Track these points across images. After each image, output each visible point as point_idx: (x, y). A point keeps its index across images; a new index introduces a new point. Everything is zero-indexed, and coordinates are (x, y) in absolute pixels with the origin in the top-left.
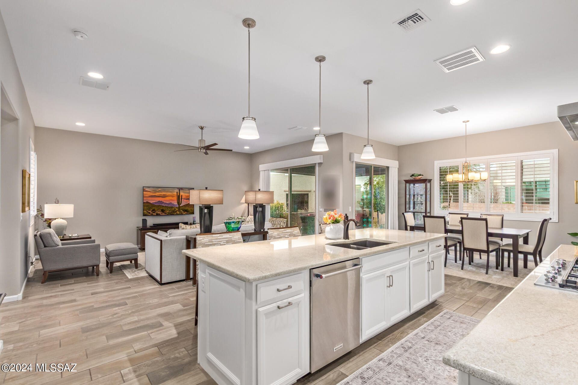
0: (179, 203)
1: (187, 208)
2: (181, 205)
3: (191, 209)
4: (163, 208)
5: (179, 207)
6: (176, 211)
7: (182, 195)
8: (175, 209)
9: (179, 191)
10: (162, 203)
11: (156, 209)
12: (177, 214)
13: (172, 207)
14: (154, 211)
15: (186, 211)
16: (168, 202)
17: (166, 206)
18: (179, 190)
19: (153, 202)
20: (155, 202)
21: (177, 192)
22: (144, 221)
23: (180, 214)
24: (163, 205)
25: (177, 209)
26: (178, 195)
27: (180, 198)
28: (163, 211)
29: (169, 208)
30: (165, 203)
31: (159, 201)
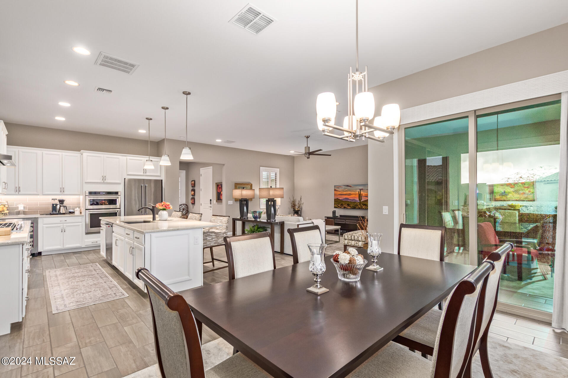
0: (360, 200)
1: (364, 204)
2: (361, 201)
3: (367, 204)
4: (348, 203)
5: (360, 202)
7: (362, 194)
8: (357, 204)
11: (343, 203)
13: (355, 202)
14: (342, 205)
16: (352, 199)
17: (351, 202)
18: (360, 190)
20: (343, 198)
22: (334, 212)
24: (348, 201)
25: (359, 204)
26: (359, 193)
27: (361, 196)
28: (348, 205)
29: (353, 203)
30: (350, 200)
31: (346, 198)
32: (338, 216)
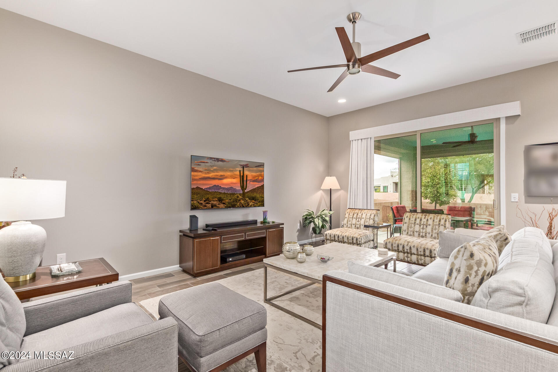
0: (243, 188)
1: (255, 195)
2: (246, 191)
3: (261, 195)
4: (220, 196)
5: (244, 194)
6: (239, 200)
7: (247, 176)
8: (238, 197)
9: (241, 169)
10: (219, 189)
11: (210, 198)
13: (233, 194)
14: (207, 200)
15: (253, 199)
16: (227, 187)
17: (224, 193)
18: (243, 167)
19: (207, 187)
21: (240, 171)
24: (220, 191)
25: (240, 197)
26: (242, 174)
27: (245, 179)
28: (220, 200)
29: (229, 196)
30: (224, 188)
31: (215, 185)
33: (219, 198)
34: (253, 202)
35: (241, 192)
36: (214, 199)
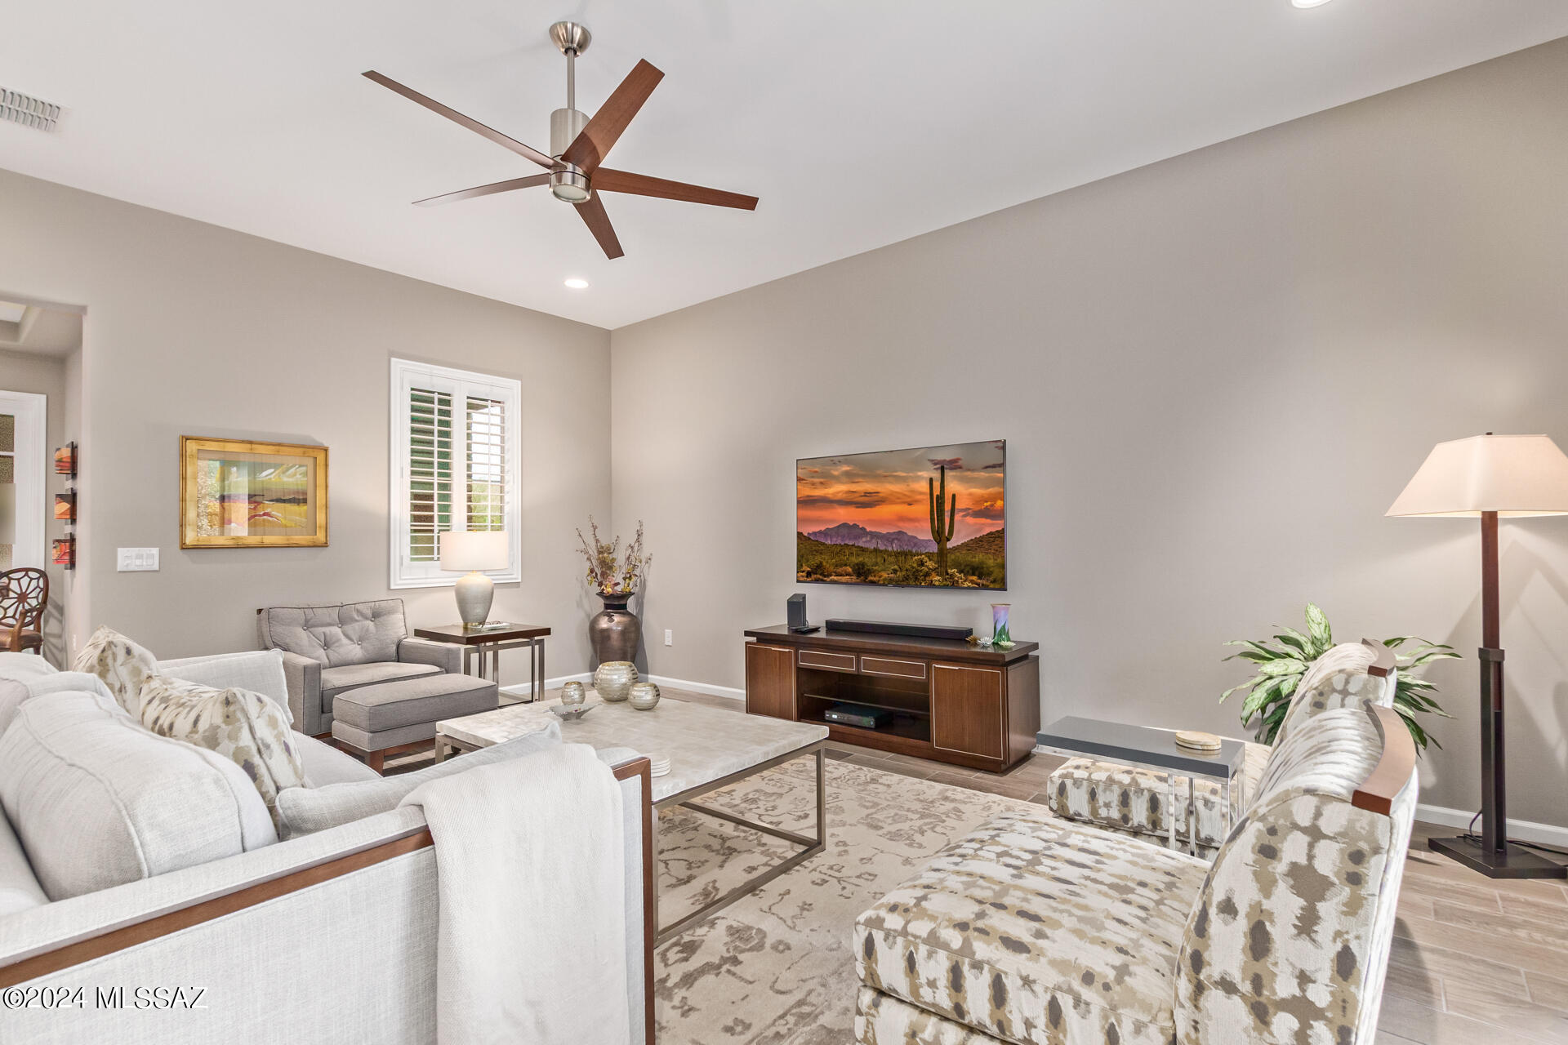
0: (940, 536)
1: (978, 558)
2: (949, 545)
4: (861, 559)
5: (942, 553)
6: (927, 574)
7: (954, 496)
8: (922, 564)
9: (936, 475)
10: (857, 537)
12: (931, 585)
13: (906, 554)
15: (977, 570)
16: (884, 531)
17: (876, 550)
18: (942, 469)
19: (817, 529)
20: (823, 529)
21: (931, 480)
22: (796, 606)
23: (945, 587)
25: (931, 564)
26: (937, 492)
27: (948, 507)
29: (892, 559)
30: (874, 535)
31: (845, 525)
32: (816, 630)
33: (857, 564)
34: (972, 582)
35: (934, 548)
36: (840, 570)
